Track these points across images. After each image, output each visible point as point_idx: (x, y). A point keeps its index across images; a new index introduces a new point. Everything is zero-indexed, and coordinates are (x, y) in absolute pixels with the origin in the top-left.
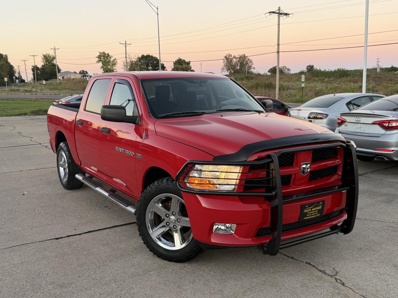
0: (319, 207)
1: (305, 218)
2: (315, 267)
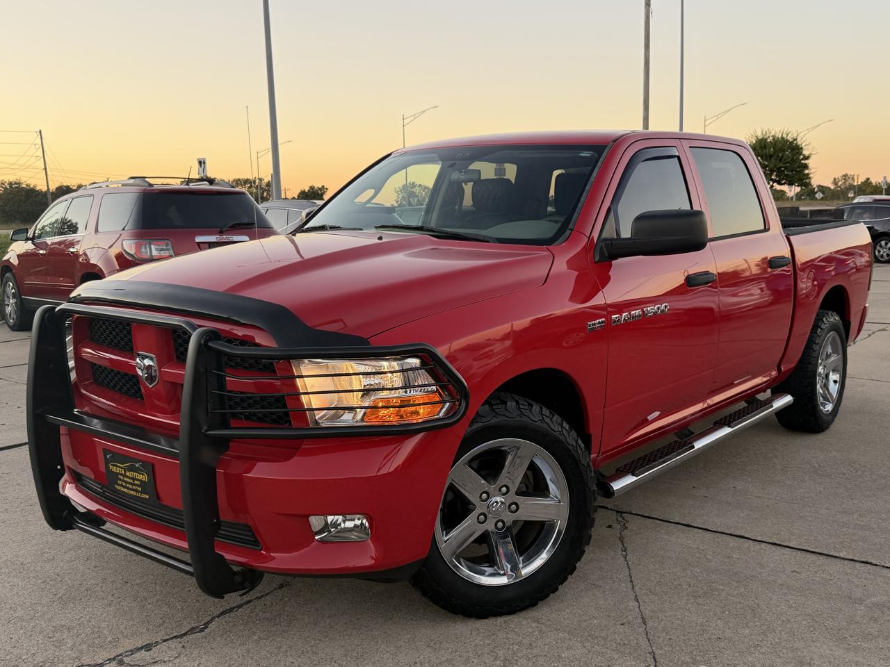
0: (143, 475)
1: (118, 488)
2: (172, 638)
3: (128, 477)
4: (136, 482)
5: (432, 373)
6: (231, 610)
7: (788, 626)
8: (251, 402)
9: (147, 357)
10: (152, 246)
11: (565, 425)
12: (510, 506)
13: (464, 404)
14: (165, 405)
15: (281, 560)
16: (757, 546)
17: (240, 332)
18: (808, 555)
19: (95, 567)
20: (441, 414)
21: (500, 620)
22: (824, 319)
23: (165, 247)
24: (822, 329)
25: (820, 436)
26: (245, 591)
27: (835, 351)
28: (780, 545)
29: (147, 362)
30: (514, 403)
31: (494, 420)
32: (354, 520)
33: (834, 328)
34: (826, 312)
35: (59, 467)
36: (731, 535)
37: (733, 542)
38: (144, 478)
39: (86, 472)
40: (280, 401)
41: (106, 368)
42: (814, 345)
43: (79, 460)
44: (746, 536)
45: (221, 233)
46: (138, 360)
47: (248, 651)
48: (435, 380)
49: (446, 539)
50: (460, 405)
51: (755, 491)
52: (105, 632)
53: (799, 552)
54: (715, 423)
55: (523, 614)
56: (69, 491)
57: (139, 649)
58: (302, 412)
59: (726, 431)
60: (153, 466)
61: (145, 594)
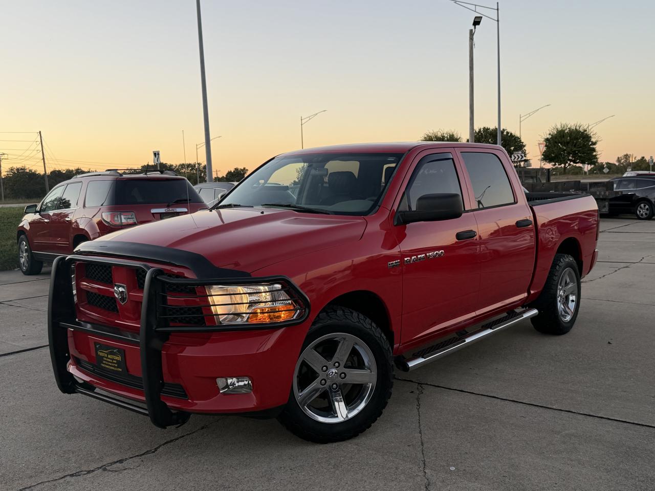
0: (118, 356)
2: (135, 457)
3: (109, 358)
4: (114, 361)
5: (288, 292)
6: (171, 441)
7: (510, 446)
8: (182, 311)
9: (121, 286)
10: (122, 216)
11: (373, 324)
12: (340, 375)
13: (307, 311)
14: (132, 316)
15: (201, 405)
16: (503, 402)
17: (176, 270)
18: (533, 408)
19: (88, 419)
20: (294, 317)
21: (335, 445)
22: (562, 260)
23: (130, 217)
24: (559, 266)
25: (562, 337)
26: (179, 425)
27: (572, 281)
28: (517, 402)
29: (121, 289)
30: (342, 312)
31: (329, 322)
32: (243, 381)
33: (569, 265)
34: (563, 255)
35: (67, 355)
36: (487, 396)
37: (487, 400)
38: (119, 358)
39: (83, 357)
40: (199, 310)
41: (95, 294)
42: (554, 277)
43: (79, 350)
44: (497, 396)
45: (168, 206)
46: (115, 288)
47: (181, 463)
48: (290, 297)
49: (301, 394)
50: (305, 311)
51: (510, 371)
52: (95, 454)
53: (528, 406)
54: (482, 327)
55: (350, 441)
56: (72, 369)
57: (115, 463)
58: (212, 316)
59: (489, 331)
60: (124, 351)
61: (119, 433)
